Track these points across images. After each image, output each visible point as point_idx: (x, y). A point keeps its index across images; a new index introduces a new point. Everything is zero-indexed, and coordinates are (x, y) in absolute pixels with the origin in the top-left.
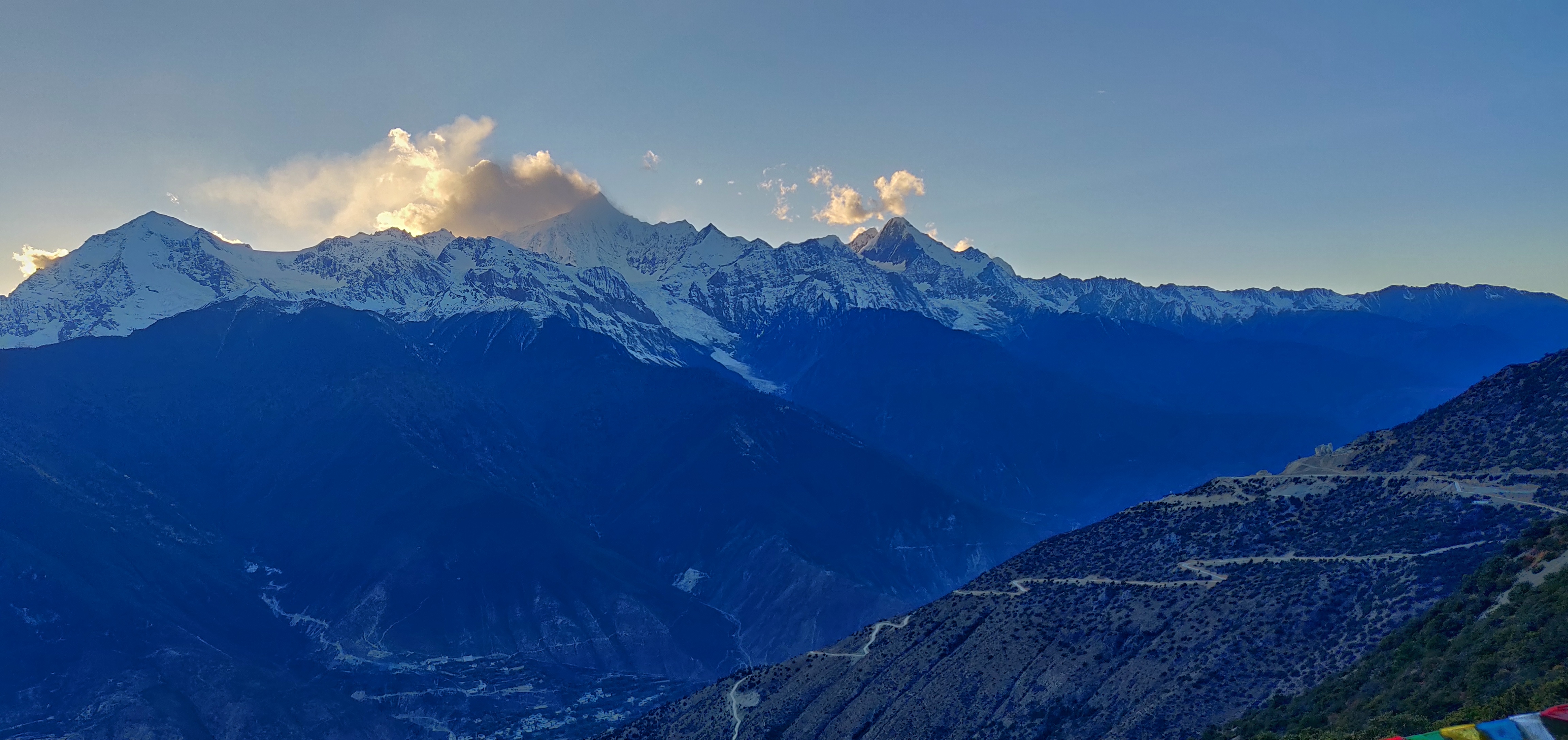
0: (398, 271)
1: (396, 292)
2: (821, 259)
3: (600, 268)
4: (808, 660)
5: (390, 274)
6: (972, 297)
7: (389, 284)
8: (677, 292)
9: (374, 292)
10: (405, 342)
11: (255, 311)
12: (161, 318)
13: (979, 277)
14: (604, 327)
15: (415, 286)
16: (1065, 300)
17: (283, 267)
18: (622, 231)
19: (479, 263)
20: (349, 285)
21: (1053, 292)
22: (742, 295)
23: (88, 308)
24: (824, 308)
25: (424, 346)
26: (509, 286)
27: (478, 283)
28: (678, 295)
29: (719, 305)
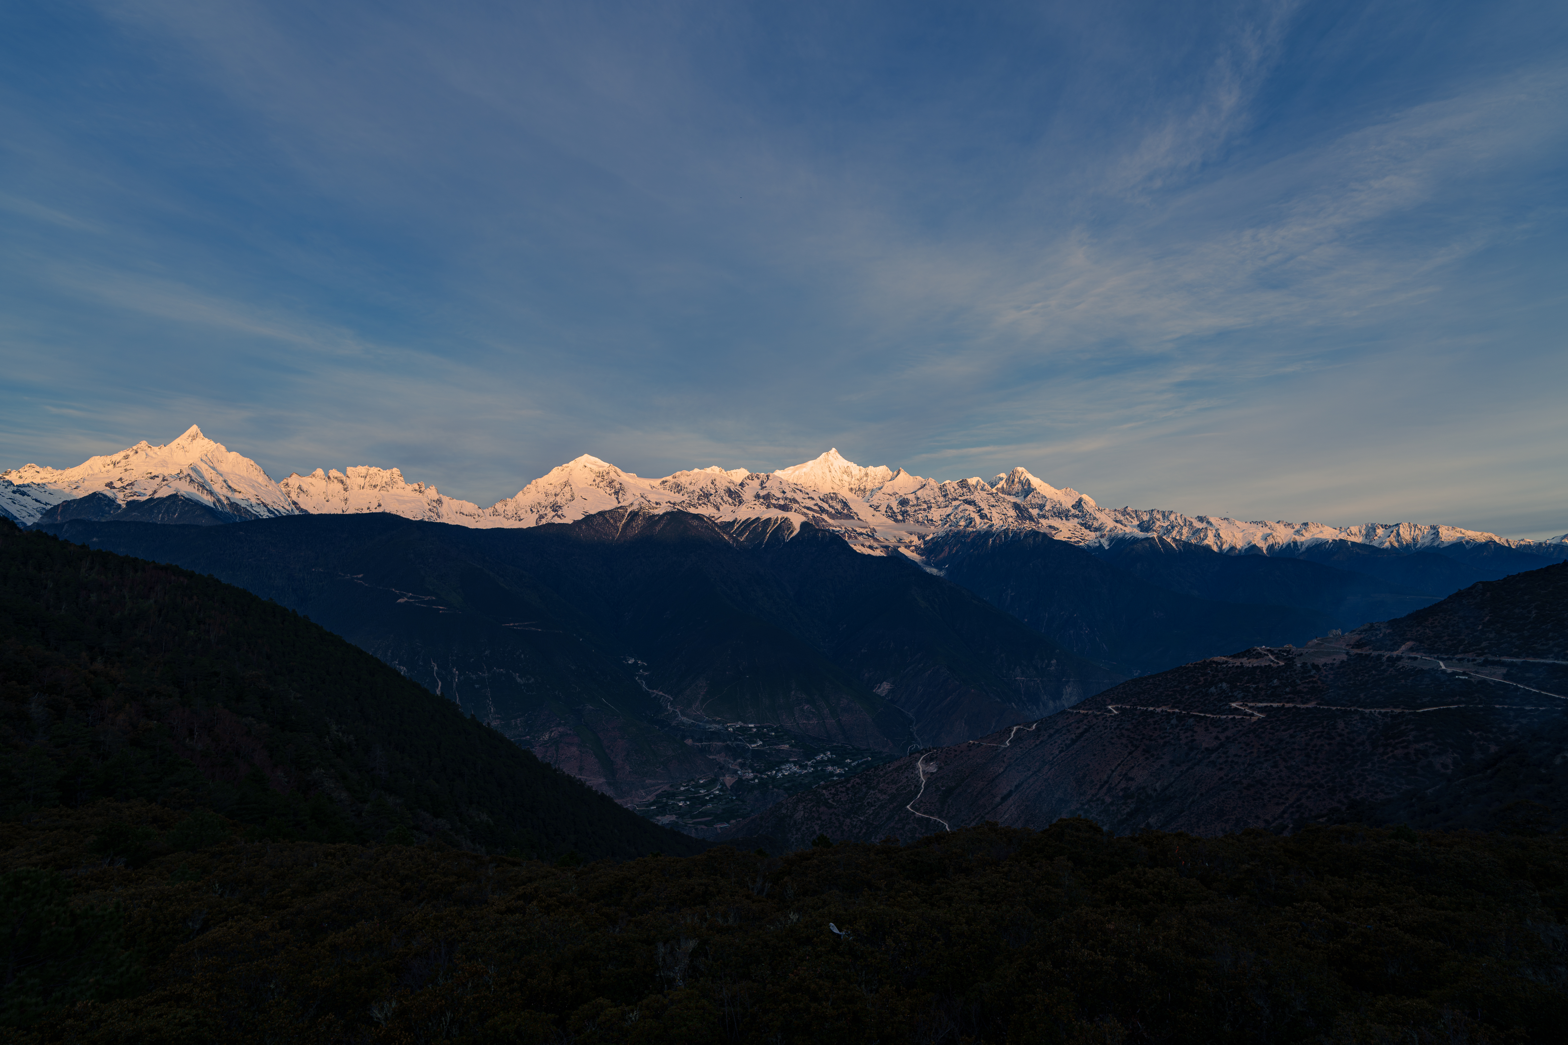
0: (716, 492)
1: (715, 504)
2: (969, 492)
3: (833, 493)
4: (968, 746)
5: (712, 493)
6: (1067, 519)
7: (711, 499)
8: (878, 509)
9: (703, 503)
10: (719, 533)
11: (638, 512)
12: (588, 514)
13: (1072, 506)
14: (834, 529)
15: (726, 501)
16: (1130, 524)
17: (652, 487)
18: (846, 472)
19: (763, 488)
20: (689, 499)
21: (1122, 518)
22: (919, 512)
23: (551, 507)
24: (971, 523)
25: (731, 536)
26: (780, 503)
27: (762, 500)
28: (879, 511)
29: (904, 518)
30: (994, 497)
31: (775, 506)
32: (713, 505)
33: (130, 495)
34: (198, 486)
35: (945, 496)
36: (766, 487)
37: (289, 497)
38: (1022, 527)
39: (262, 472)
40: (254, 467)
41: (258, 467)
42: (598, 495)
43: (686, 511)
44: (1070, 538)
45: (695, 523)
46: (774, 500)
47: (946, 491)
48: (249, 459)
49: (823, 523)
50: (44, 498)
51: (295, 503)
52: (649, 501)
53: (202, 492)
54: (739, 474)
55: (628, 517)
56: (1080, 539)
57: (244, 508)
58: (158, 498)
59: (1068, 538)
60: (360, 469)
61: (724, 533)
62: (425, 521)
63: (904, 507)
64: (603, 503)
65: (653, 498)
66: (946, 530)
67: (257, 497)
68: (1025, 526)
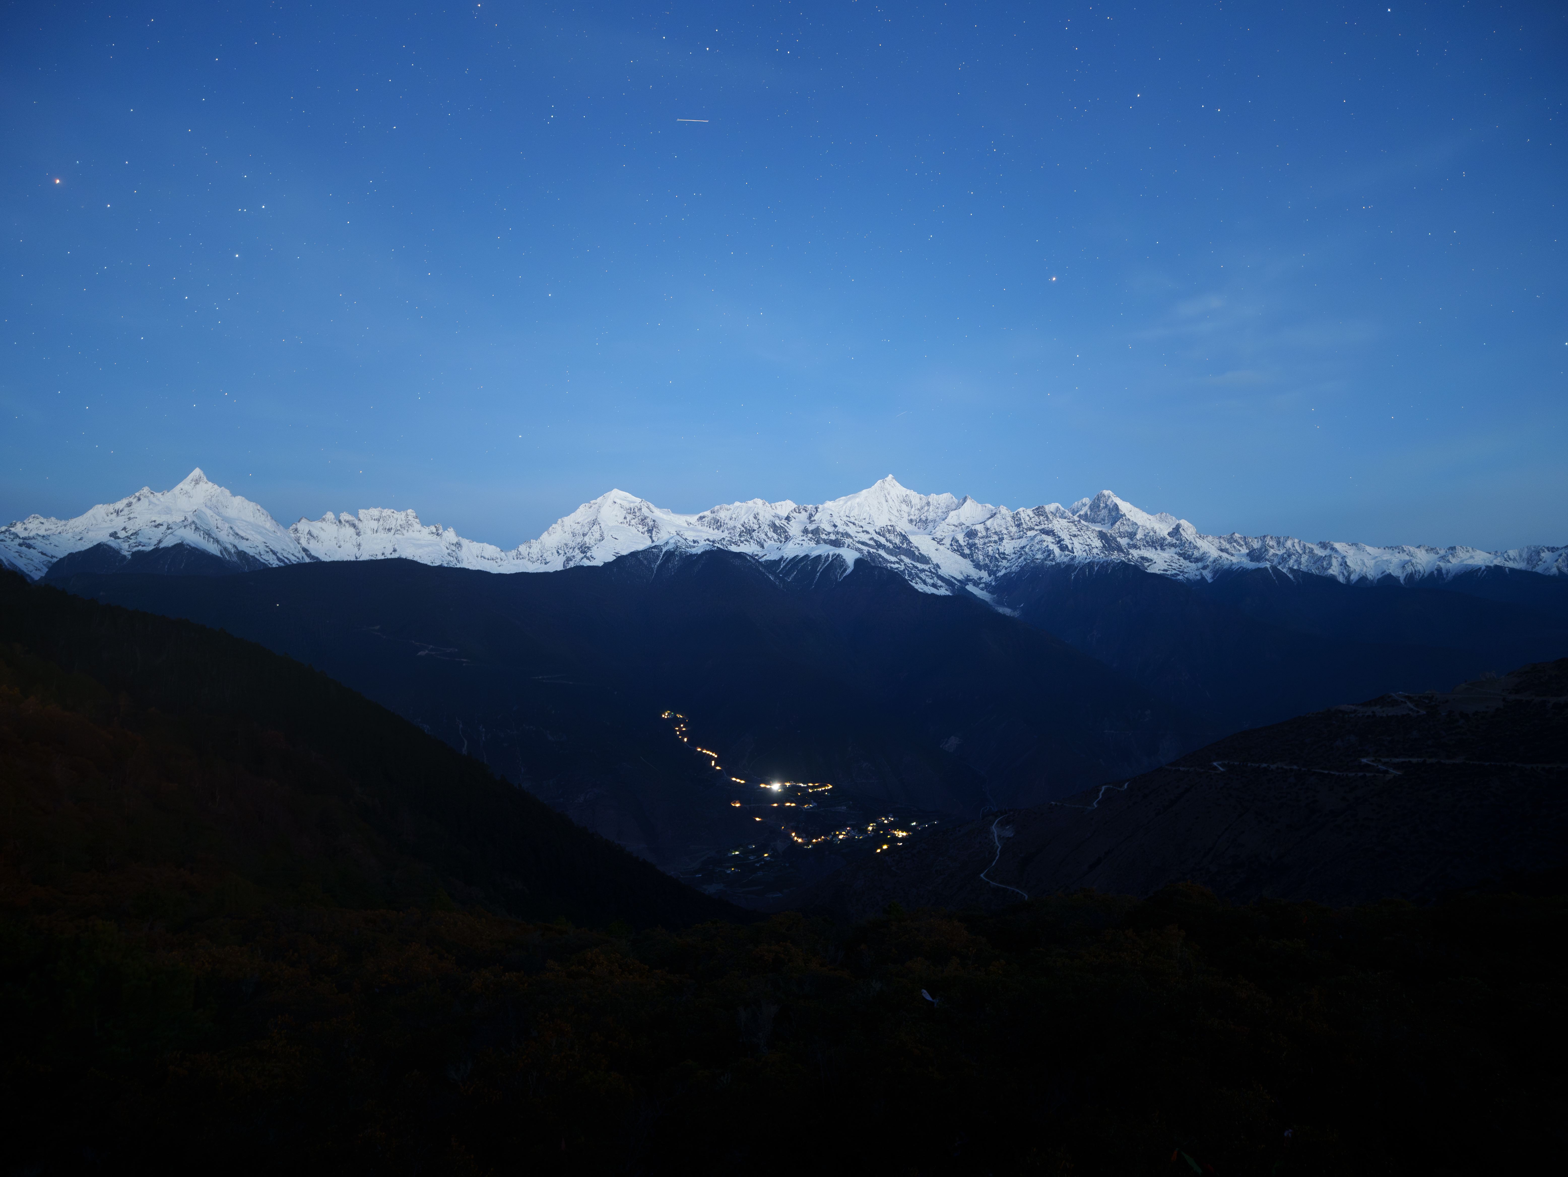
0: (760, 527)
1: (759, 540)
2: (1047, 520)
3: (890, 526)
4: (1051, 810)
5: (756, 529)
6: (1163, 549)
7: (754, 535)
8: (942, 543)
9: (745, 540)
10: (764, 573)
11: (674, 552)
12: (619, 555)
13: (1169, 534)
14: (892, 565)
15: (770, 537)
16: (1238, 553)
17: (689, 524)
18: (906, 501)
19: (811, 522)
20: (729, 536)
21: (1228, 546)
22: (989, 545)
23: (579, 548)
24: (1049, 555)
25: (776, 576)
26: (831, 538)
27: (810, 535)
28: (944, 544)
29: (972, 552)
30: (1076, 525)
31: (825, 541)
32: (756, 542)
33: (134, 545)
34: (203, 534)
35: (1018, 526)
36: (815, 520)
37: (299, 543)
38: (1110, 559)
39: (269, 518)
40: (261, 511)
41: (265, 512)
42: (630, 534)
43: (726, 549)
44: (1166, 571)
45: (737, 562)
46: (824, 535)
47: (1020, 520)
48: (255, 503)
49: (881, 560)
50: (50, 550)
51: (305, 550)
52: (686, 539)
53: (208, 540)
54: (786, 507)
55: (663, 557)
56: (1179, 571)
57: (252, 556)
58: (163, 548)
59: (1164, 570)
60: (373, 512)
61: (769, 573)
62: (444, 567)
63: (971, 539)
64: (635, 542)
65: (690, 536)
66: (1020, 564)
67: (266, 545)
68: (1112, 557)
